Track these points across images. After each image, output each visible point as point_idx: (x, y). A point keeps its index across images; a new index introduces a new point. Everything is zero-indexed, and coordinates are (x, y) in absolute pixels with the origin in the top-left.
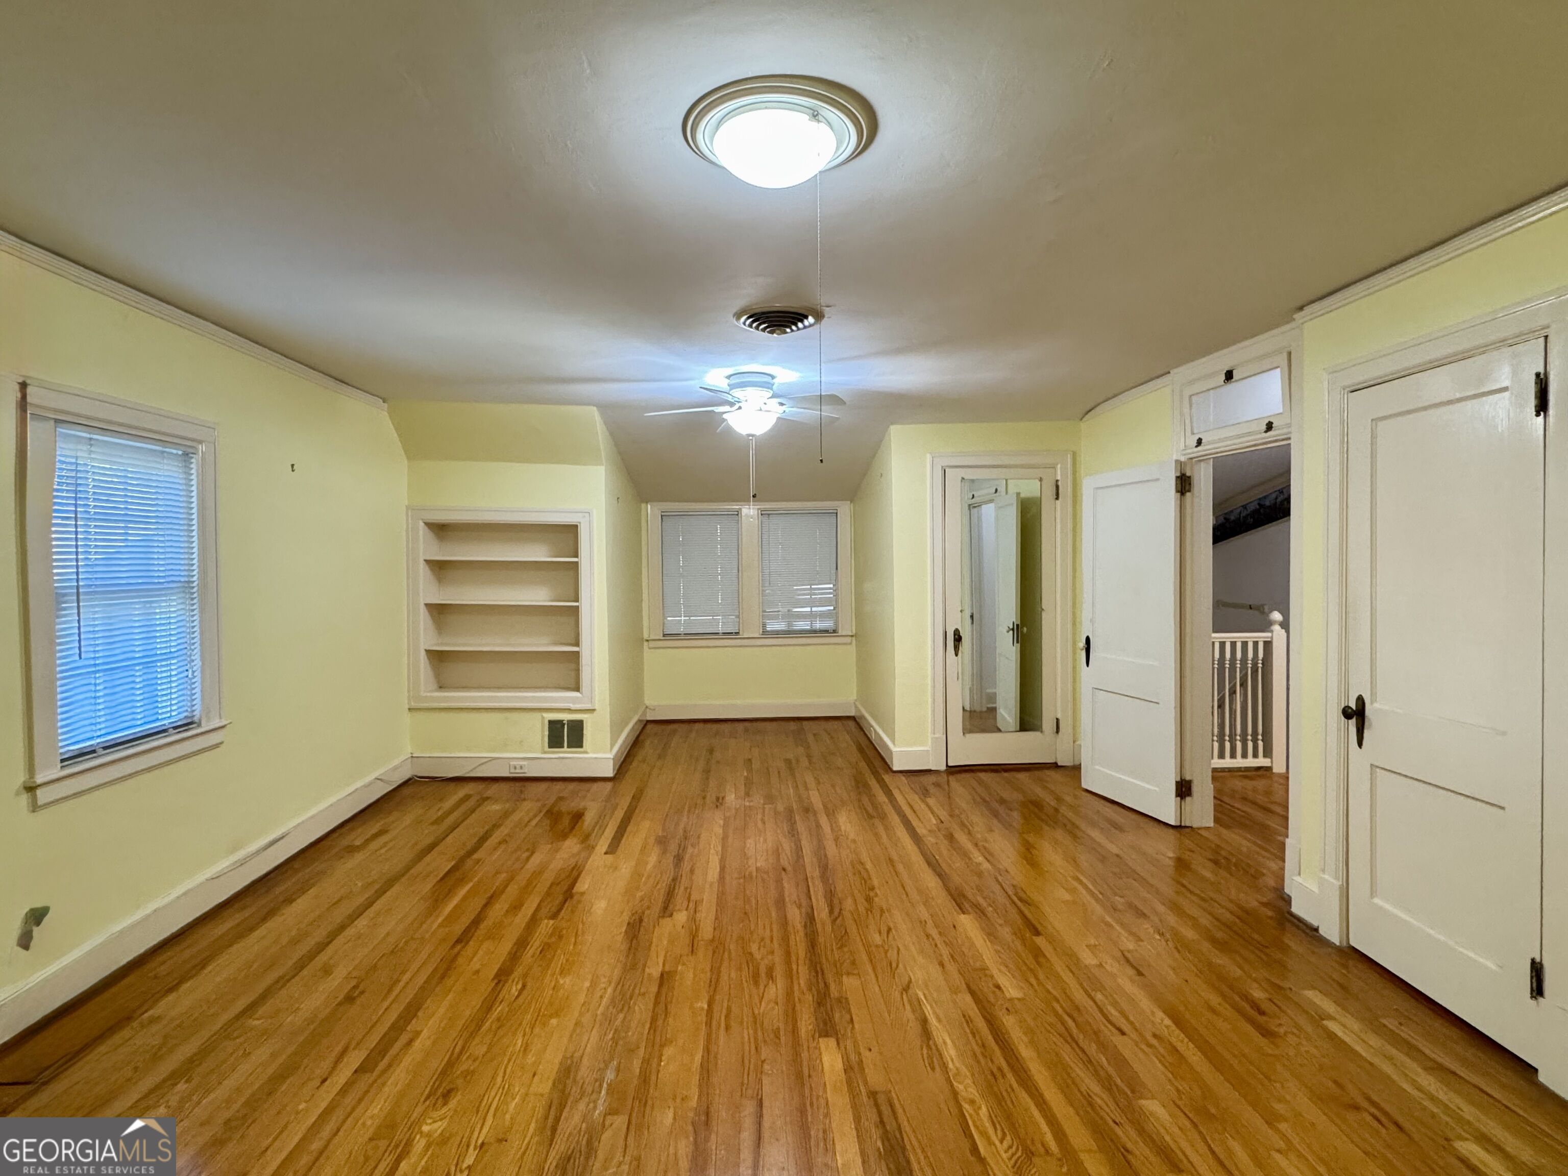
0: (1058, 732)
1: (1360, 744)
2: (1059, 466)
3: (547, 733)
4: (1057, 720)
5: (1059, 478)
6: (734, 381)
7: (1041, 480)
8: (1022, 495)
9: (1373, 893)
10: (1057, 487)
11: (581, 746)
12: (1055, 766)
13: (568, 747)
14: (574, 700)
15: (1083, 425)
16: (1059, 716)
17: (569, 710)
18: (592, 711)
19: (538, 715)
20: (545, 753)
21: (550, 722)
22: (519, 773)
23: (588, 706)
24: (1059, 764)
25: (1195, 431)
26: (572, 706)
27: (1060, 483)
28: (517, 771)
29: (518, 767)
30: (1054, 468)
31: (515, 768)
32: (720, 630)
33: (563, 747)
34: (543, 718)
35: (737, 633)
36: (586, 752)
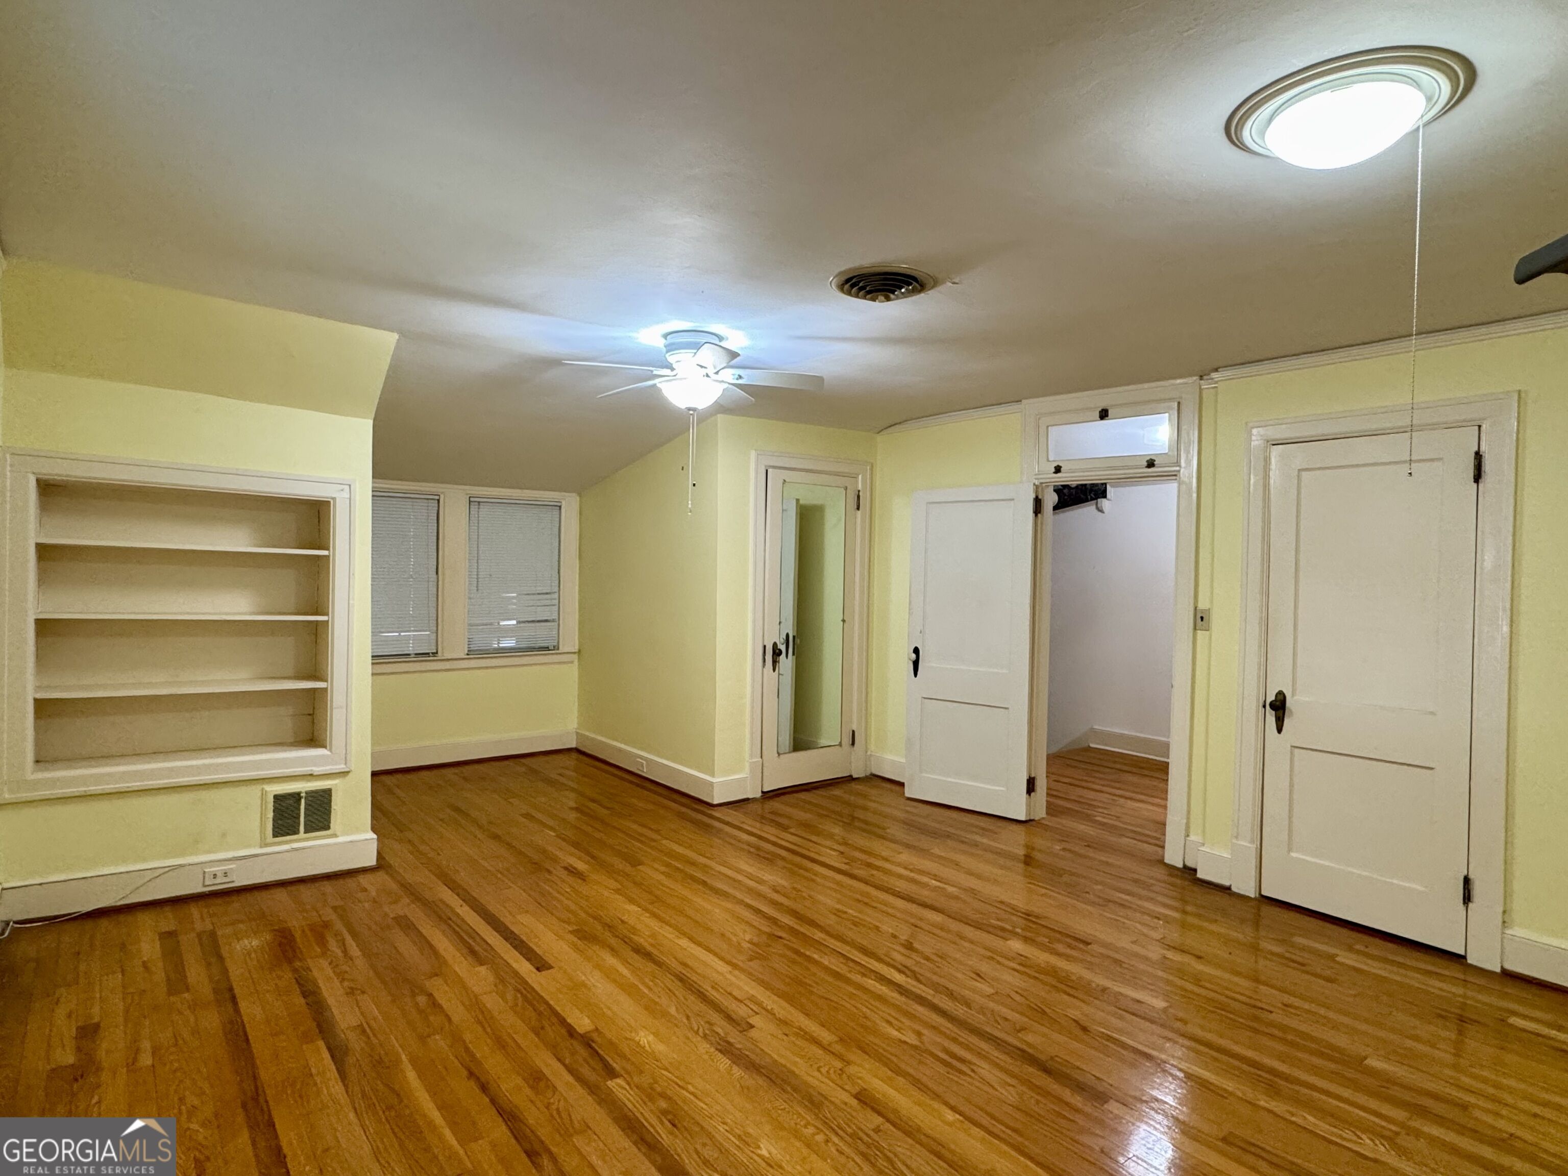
0: (853, 744)
1: (1279, 730)
2: (860, 477)
3: (271, 815)
4: (853, 731)
5: (860, 488)
6: (670, 339)
7: (846, 489)
8: (801, 502)
9: (1290, 850)
10: (859, 497)
11: (328, 827)
12: (850, 779)
13: (306, 831)
14: (315, 761)
15: (879, 438)
16: (854, 728)
17: (311, 776)
18: (344, 774)
19: (255, 790)
20: (267, 845)
21: (277, 798)
22: (220, 884)
23: (341, 767)
24: (855, 776)
25: (1051, 459)
26: (317, 770)
27: (861, 494)
28: (218, 881)
29: (219, 874)
30: (856, 478)
31: (215, 876)
32: (410, 650)
33: (296, 832)
34: (264, 794)
35: (435, 654)
36: (335, 836)
